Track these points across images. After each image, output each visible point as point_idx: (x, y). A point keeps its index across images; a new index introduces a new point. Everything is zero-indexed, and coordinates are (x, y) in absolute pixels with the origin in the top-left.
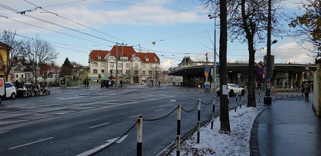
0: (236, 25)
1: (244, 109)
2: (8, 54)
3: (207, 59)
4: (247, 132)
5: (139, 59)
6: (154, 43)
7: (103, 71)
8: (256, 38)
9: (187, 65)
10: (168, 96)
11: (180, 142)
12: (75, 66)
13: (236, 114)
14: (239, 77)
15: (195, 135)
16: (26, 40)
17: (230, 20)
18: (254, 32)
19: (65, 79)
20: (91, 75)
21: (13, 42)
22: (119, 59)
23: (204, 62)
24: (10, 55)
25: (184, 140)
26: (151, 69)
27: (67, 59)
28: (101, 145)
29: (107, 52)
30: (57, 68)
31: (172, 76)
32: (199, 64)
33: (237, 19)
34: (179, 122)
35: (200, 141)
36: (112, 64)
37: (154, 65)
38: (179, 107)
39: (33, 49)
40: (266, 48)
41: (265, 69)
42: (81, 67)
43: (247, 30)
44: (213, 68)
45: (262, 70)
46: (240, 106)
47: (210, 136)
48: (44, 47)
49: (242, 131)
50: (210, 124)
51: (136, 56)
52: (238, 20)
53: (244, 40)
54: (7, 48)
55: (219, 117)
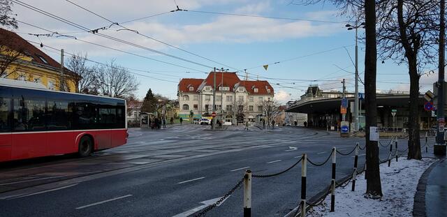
0: (390, 38)
1: (402, 162)
2: (77, 85)
3: (344, 88)
4: (408, 198)
5: (244, 89)
6: (266, 67)
7: (196, 106)
8: (421, 57)
9: (314, 97)
10: (285, 142)
11: (305, 208)
12: (159, 100)
13: (390, 170)
14: (394, 114)
15: (328, 200)
16: (99, 67)
17: (380, 31)
18: (417, 47)
19: (147, 117)
20: (181, 112)
21: (83, 70)
22: (217, 90)
23: (339, 93)
24: (79, 87)
25: (311, 206)
26: (262, 104)
27: (150, 91)
28: (193, 207)
29: (201, 81)
30: (136, 102)
31: (291, 114)
32: (333, 96)
33: (389, 29)
34: (304, 179)
35: (335, 208)
36: (208, 97)
37: (266, 98)
38: (303, 158)
39: (107, 79)
40: (437, 72)
41: (435, 102)
42: (168, 101)
43: (406, 45)
44: (353, 101)
45: (430, 104)
46: (397, 157)
47: (350, 202)
48: (121, 76)
49: (401, 196)
50: (351, 184)
51: (240, 86)
52: (392, 31)
53: (403, 60)
54: (76, 78)
55: (364, 174)
